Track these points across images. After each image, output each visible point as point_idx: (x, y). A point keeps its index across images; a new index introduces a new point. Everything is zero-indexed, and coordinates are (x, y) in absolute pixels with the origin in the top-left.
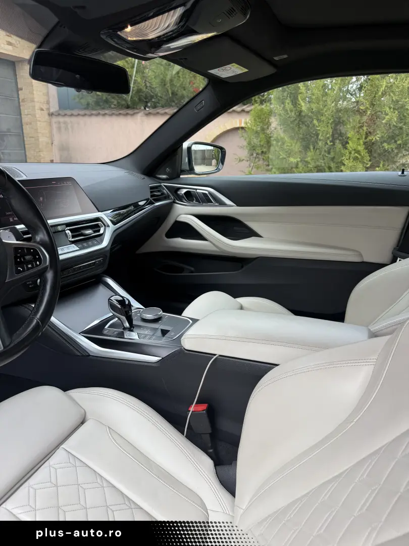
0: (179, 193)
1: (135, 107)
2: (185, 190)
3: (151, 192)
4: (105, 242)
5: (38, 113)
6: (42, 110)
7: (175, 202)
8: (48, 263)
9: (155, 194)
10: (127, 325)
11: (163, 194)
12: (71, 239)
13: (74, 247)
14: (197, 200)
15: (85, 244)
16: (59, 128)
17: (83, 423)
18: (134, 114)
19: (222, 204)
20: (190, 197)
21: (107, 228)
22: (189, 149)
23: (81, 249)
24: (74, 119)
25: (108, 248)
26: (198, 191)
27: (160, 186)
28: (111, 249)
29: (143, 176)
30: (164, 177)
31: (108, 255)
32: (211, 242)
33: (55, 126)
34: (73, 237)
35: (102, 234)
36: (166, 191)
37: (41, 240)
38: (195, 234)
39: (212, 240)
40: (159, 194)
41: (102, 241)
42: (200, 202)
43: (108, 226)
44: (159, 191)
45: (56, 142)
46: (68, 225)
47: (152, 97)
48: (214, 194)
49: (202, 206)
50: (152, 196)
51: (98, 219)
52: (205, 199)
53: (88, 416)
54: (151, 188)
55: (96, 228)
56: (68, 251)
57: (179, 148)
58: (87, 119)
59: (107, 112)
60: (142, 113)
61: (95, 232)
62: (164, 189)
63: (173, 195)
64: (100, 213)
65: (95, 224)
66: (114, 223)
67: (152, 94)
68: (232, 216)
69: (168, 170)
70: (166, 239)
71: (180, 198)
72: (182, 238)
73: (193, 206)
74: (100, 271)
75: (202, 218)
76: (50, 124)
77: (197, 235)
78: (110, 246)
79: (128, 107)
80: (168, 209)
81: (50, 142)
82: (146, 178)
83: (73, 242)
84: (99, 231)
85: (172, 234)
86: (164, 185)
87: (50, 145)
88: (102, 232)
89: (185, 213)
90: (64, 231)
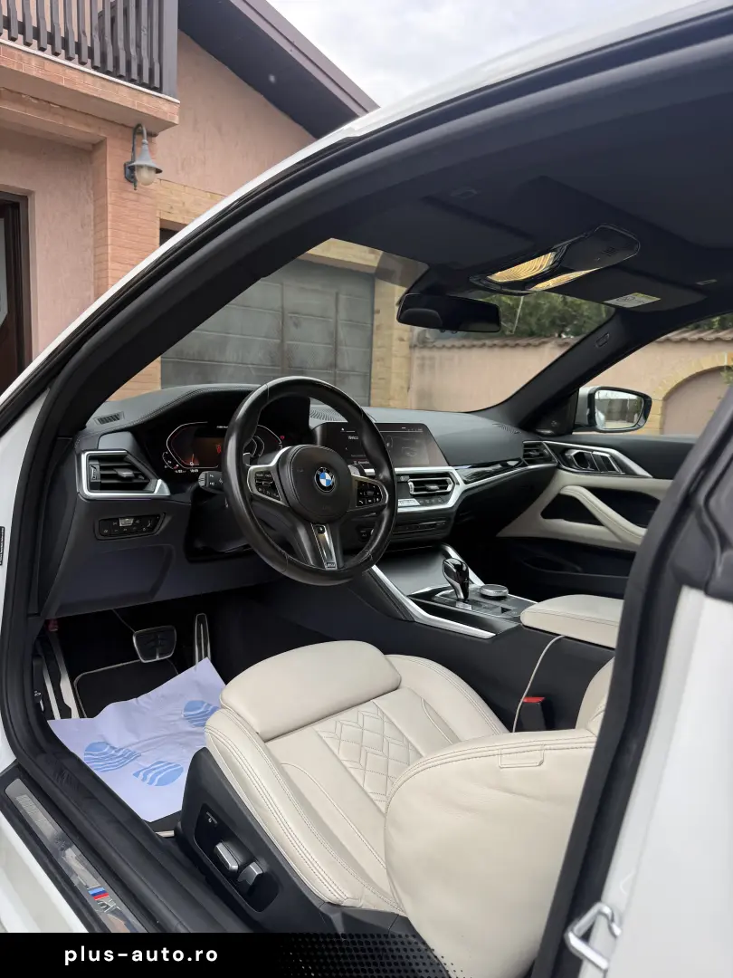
0: (566, 454)
1: (543, 333)
2: (576, 451)
3: (525, 451)
4: (452, 502)
5: (396, 343)
6: (402, 340)
7: (559, 467)
8: (386, 502)
9: (531, 453)
10: (462, 596)
11: (542, 455)
12: (413, 493)
13: (414, 502)
14: (593, 466)
15: (427, 501)
16: (422, 366)
17: (396, 689)
18: (540, 344)
19: (629, 472)
20: (583, 461)
21: (456, 486)
22: (591, 396)
23: (422, 505)
24: (445, 353)
25: (455, 510)
26: (594, 453)
27: (540, 444)
28: (458, 511)
29: (516, 430)
30: (549, 432)
31: (453, 517)
32: (608, 528)
33: (416, 363)
34: (416, 490)
35: (448, 493)
36: (547, 451)
37: (384, 478)
38: (586, 516)
39: (610, 526)
40: (537, 453)
41: (447, 501)
42: (596, 469)
43: (458, 484)
44: (537, 450)
45: (414, 386)
46: (412, 476)
47: (574, 317)
48: (619, 458)
49: (600, 474)
50: (525, 456)
51: (446, 474)
52: (604, 466)
53: (402, 684)
54: (526, 446)
55: (443, 484)
56: (408, 505)
57: (571, 395)
58: (464, 353)
59: (496, 342)
60: (553, 342)
61: (441, 488)
62: (545, 448)
63: (558, 457)
64: (450, 468)
65: (443, 480)
66: (466, 482)
67: (574, 313)
68: (643, 492)
69: (555, 423)
70: (542, 519)
71: (569, 463)
72: (566, 519)
73: (588, 474)
74: (440, 535)
75: (598, 492)
76: (410, 360)
77: (590, 518)
78: (457, 506)
79: (532, 334)
80: (548, 476)
81: (406, 386)
82: (520, 431)
83: (414, 496)
84: (446, 488)
85: (551, 512)
86: (547, 444)
87: (405, 390)
88: (449, 489)
89: (572, 483)
90: (407, 482)
